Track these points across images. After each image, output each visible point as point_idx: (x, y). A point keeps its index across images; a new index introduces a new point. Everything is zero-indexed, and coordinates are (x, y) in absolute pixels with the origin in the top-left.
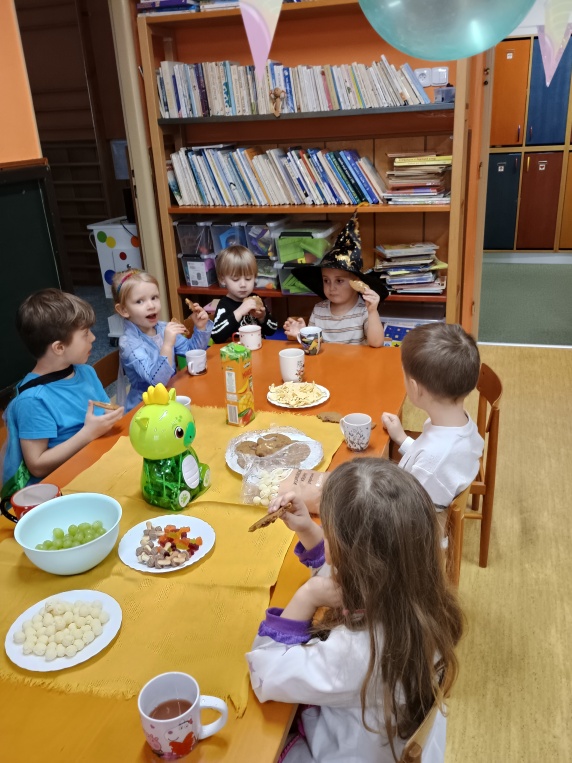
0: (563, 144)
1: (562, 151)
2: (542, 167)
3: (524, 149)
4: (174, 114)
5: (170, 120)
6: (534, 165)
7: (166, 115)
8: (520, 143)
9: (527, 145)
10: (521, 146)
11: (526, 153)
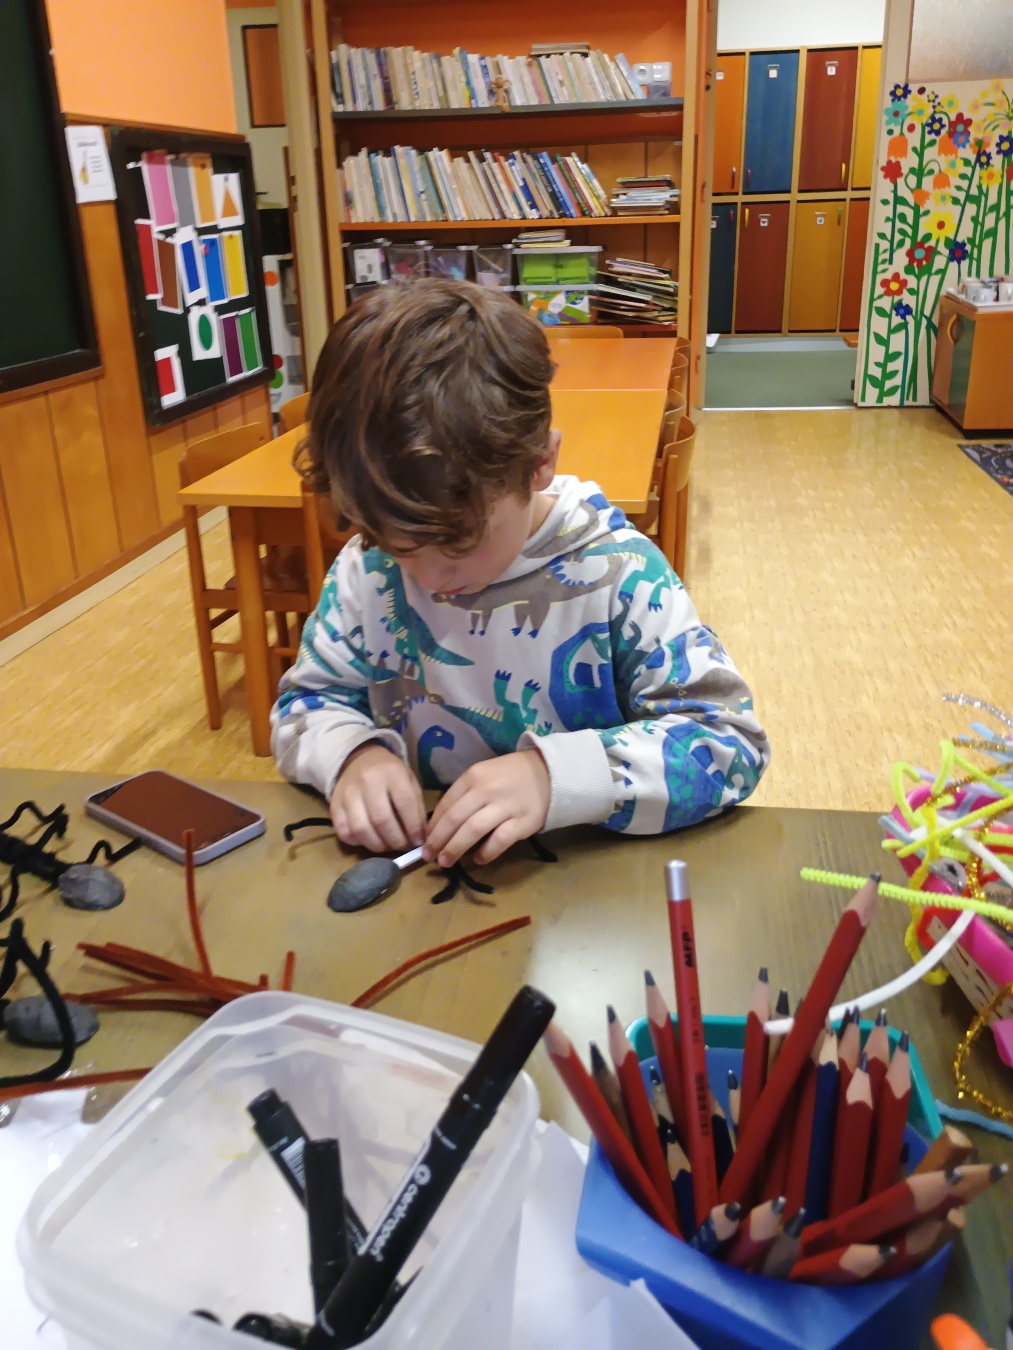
0: (789, 192)
1: (788, 202)
2: (764, 223)
3: (741, 199)
4: (350, 107)
5: (345, 113)
6: (755, 219)
7: (340, 108)
8: (734, 190)
9: (744, 194)
10: (737, 194)
11: (743, 203)
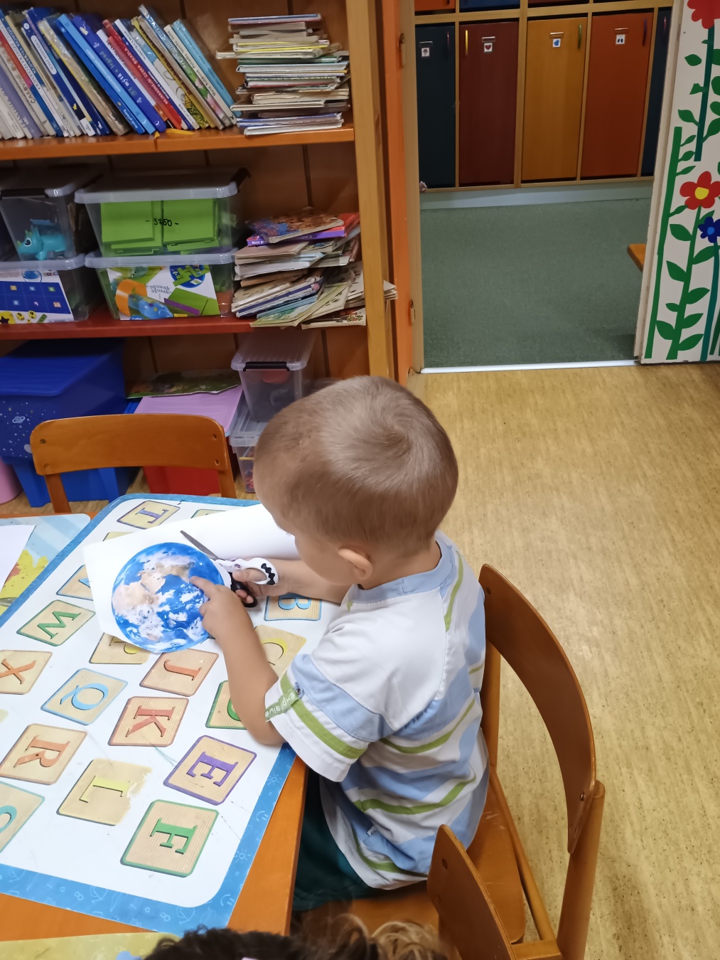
0: (517, 6)
1: (517, 20)
2: (488, 48)
3: (458, 17)
6: (476, 45)
8: (450, 6)
9: (461, 10)
10: (453, 11)
11: (461, 23)
